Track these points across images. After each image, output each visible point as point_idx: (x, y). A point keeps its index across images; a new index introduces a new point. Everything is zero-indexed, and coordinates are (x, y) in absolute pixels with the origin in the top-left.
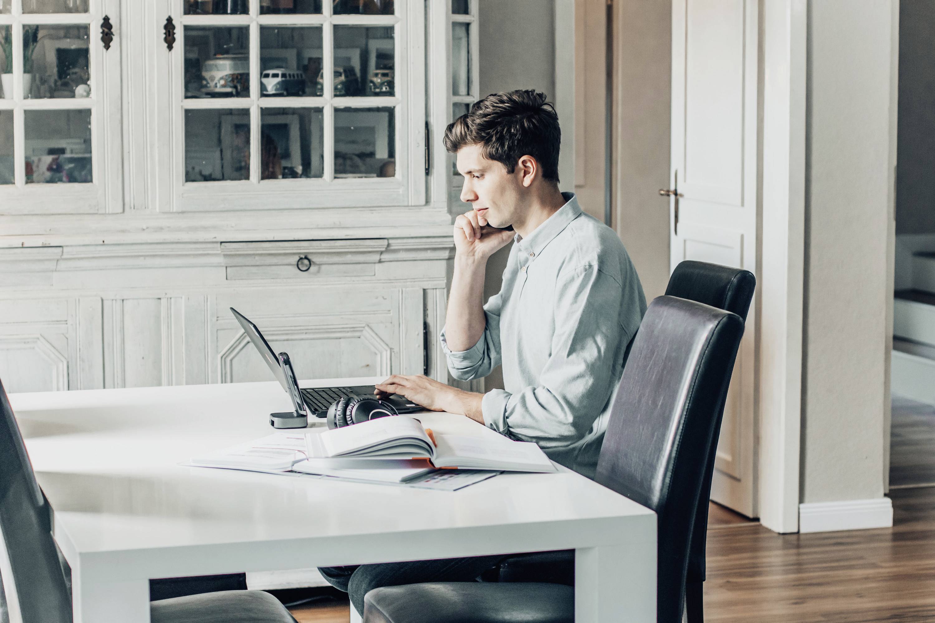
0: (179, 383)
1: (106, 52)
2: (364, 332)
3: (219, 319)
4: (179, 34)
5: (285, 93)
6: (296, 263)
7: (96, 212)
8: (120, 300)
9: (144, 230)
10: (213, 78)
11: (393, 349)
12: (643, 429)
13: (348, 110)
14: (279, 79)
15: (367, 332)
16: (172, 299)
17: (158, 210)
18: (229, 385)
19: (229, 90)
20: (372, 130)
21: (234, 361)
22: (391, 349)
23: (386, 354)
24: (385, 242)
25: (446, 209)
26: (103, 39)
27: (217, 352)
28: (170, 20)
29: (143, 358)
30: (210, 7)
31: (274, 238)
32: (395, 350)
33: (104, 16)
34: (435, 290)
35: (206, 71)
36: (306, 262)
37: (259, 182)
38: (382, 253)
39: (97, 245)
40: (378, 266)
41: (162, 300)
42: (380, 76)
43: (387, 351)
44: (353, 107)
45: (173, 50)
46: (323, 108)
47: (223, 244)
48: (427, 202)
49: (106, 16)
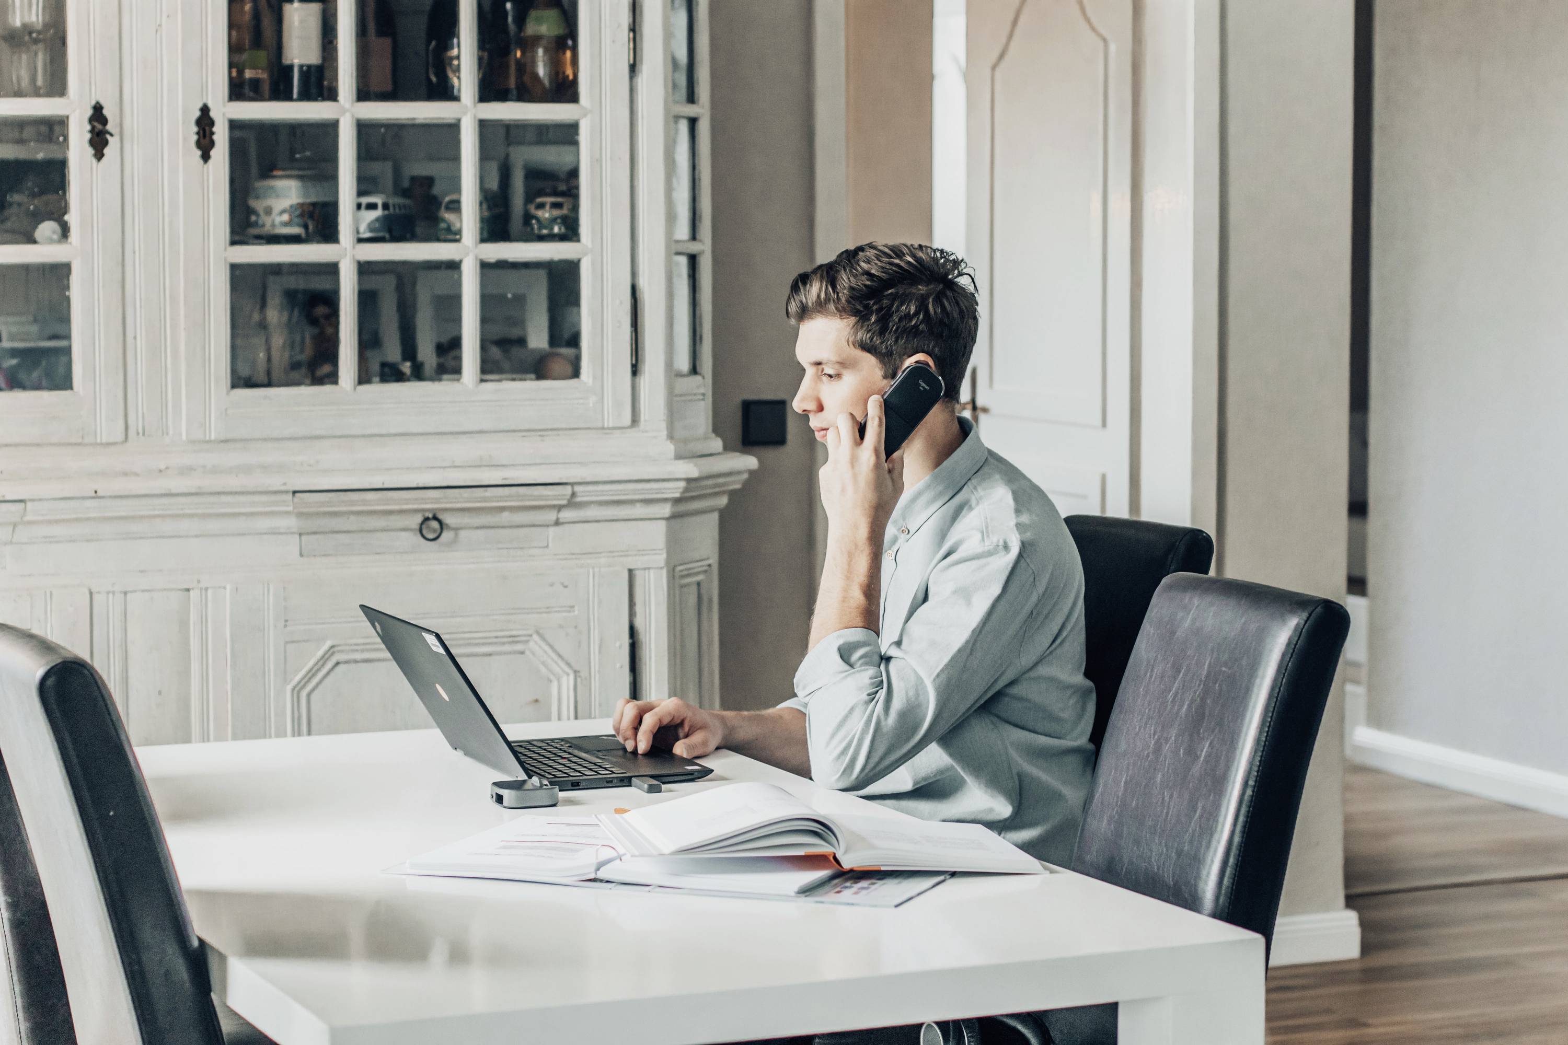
0: (220, 738)
1: (98, 164)
2: (531, 644)
3: (288, 624)
4: (221, 135)
5: (387, 236)
6: (418, 527)
7: (80, 440)
8: (121, 592)
9: (161, 471)
10: (269, 211)
11: (579, 672)
12: (1171, 796)
13: (503, 265)
14: (379, 213)
15: (536, 644)
16: (210, 592)
17: (184, 437)
18: (305, 739)
19: (296, 230)
20: (520, 300)
21: (314, 697)
22: (576, 672)
23: (568, 682)
24: (568, 490)
25: (665, 433)
26: (92, 143)
27: (286, 681)
28: (205, 110)
29: (160, 693)
30: (266, 88)
31: (383, 484)
32: (582, 674)
33: (93, 103)
34: (647, 571)
35: (257, 197)
36: (435, 524)
37: (355, 389)
38: (560, 508)
39: (84, 498)
40: (552, 530)
41: (191, 592)
42: (548, 207)
43: (568, 675)
44: (510, 260)
45: (211, 162)
46: (461, 262)
47: (297, 495)
48: (635, 421)
49: (98, 103)
